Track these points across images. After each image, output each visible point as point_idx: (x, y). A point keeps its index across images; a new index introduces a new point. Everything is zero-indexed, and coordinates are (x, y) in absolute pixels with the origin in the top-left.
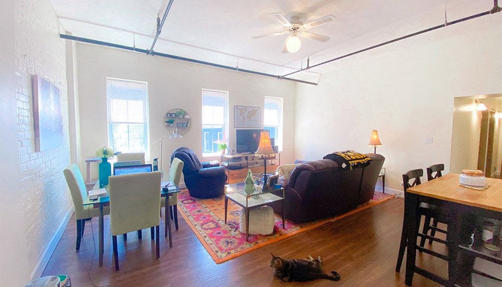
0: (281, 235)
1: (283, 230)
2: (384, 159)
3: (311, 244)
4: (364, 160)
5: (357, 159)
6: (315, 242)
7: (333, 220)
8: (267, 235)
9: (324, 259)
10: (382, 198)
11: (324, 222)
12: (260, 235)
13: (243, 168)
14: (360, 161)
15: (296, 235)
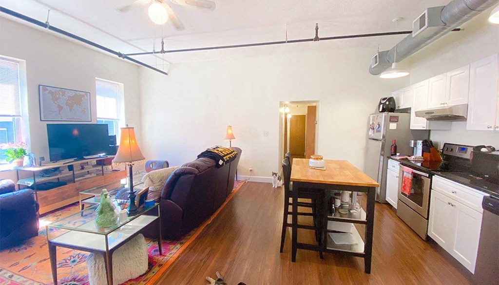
0: (161, 265)
1: (161, 258)
2: (241, 151)
3: (201, 260)
4: (232, 154)
5: (228, 154)
6: (204, 255)
7: (209, 222)
8: (141, 276)
9: (223, 273)
10: (238, 186)
11: (203, 227)
12: (130, 280)
13: (65, 184)
14: (230, 155)
15: (179, 257)
